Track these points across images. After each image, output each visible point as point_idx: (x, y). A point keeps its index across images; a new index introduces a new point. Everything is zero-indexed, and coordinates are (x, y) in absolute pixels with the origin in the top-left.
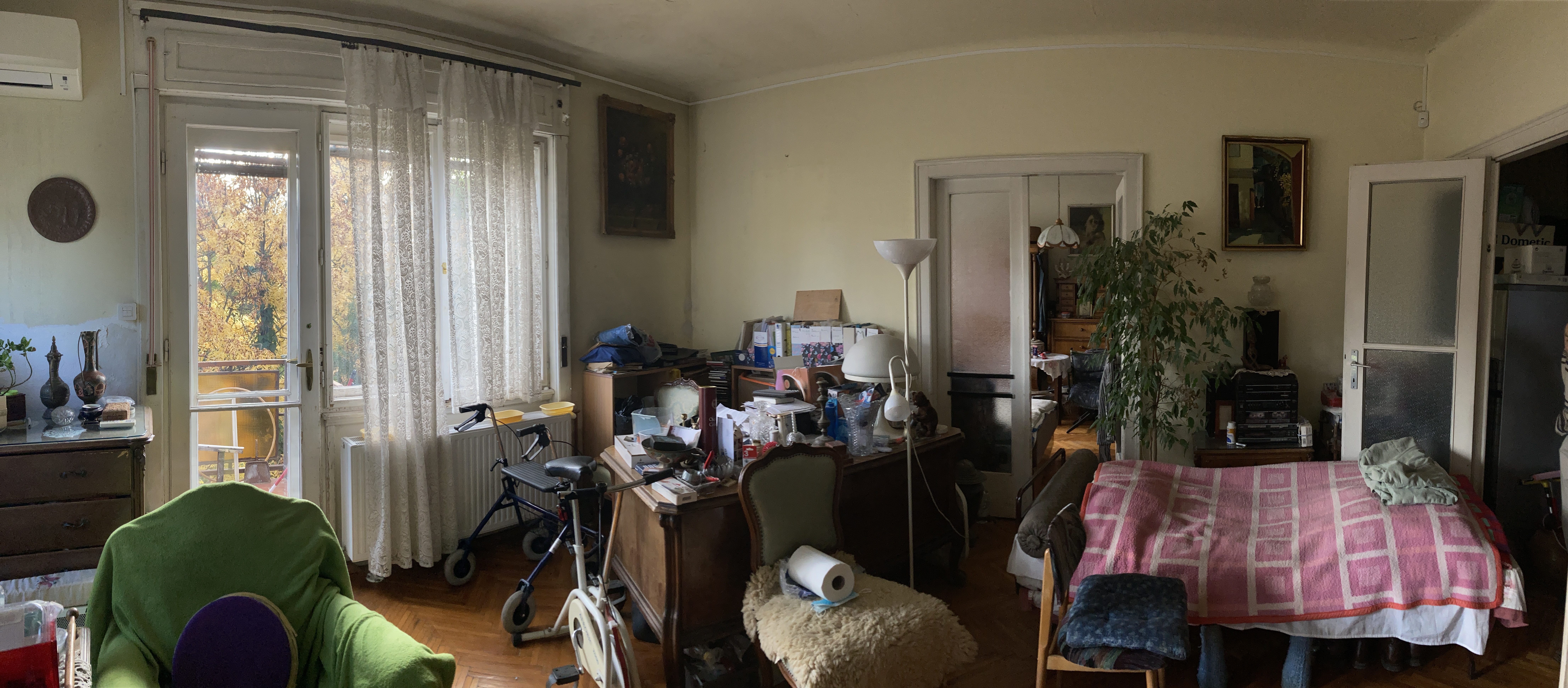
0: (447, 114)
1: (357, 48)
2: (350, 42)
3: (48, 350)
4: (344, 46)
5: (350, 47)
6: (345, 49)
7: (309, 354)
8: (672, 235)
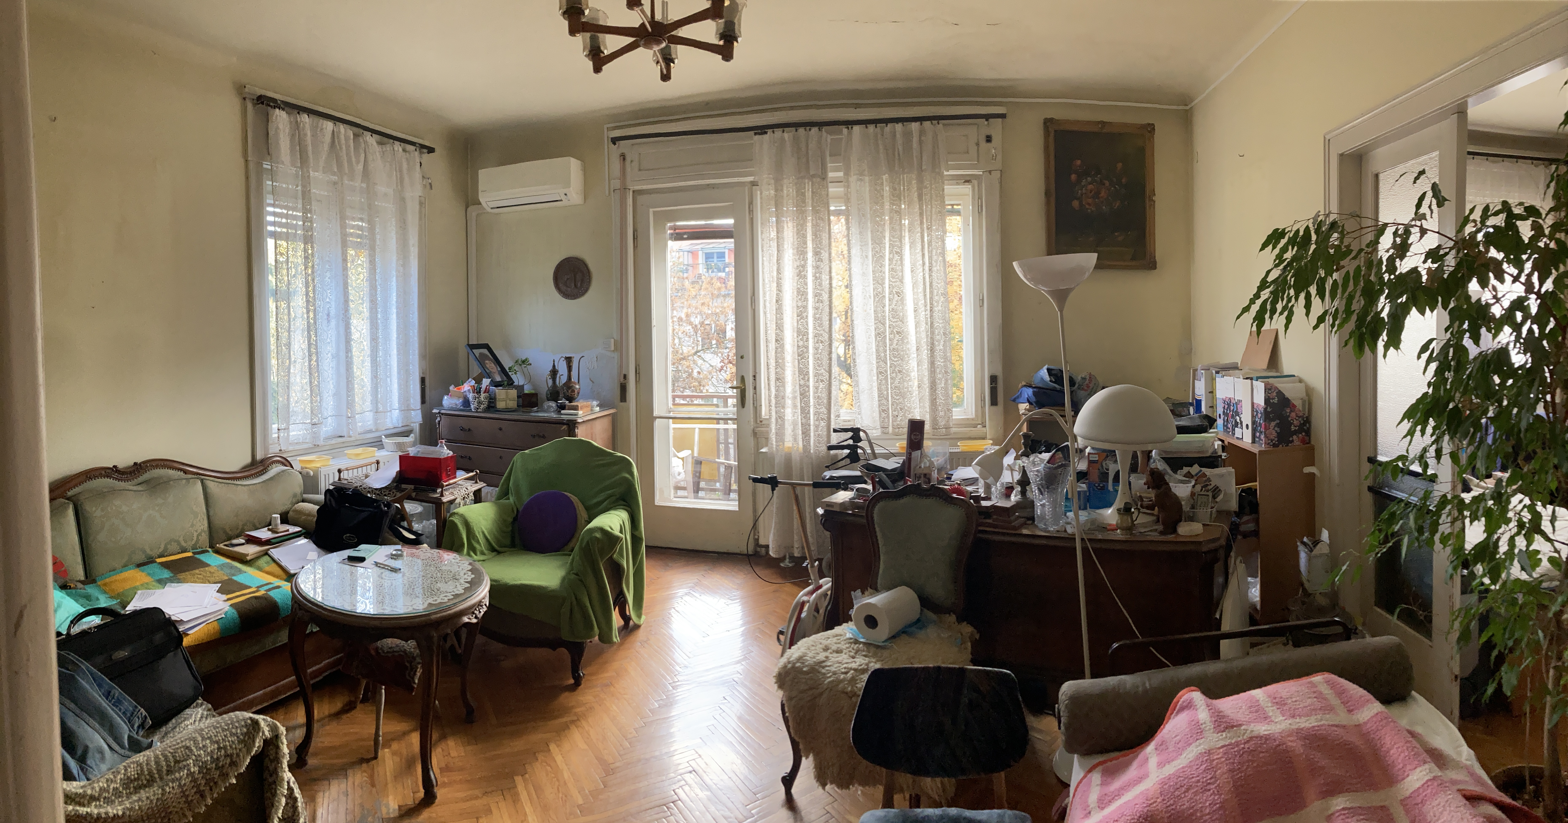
0: (847, 174)
1: (766, 133)
2: (761, 130)
3: (551, 368)
4: (755, 134)
5: (760, 134)
6: (757, 136)
7: (743, 379)
8: (1151, 265)
